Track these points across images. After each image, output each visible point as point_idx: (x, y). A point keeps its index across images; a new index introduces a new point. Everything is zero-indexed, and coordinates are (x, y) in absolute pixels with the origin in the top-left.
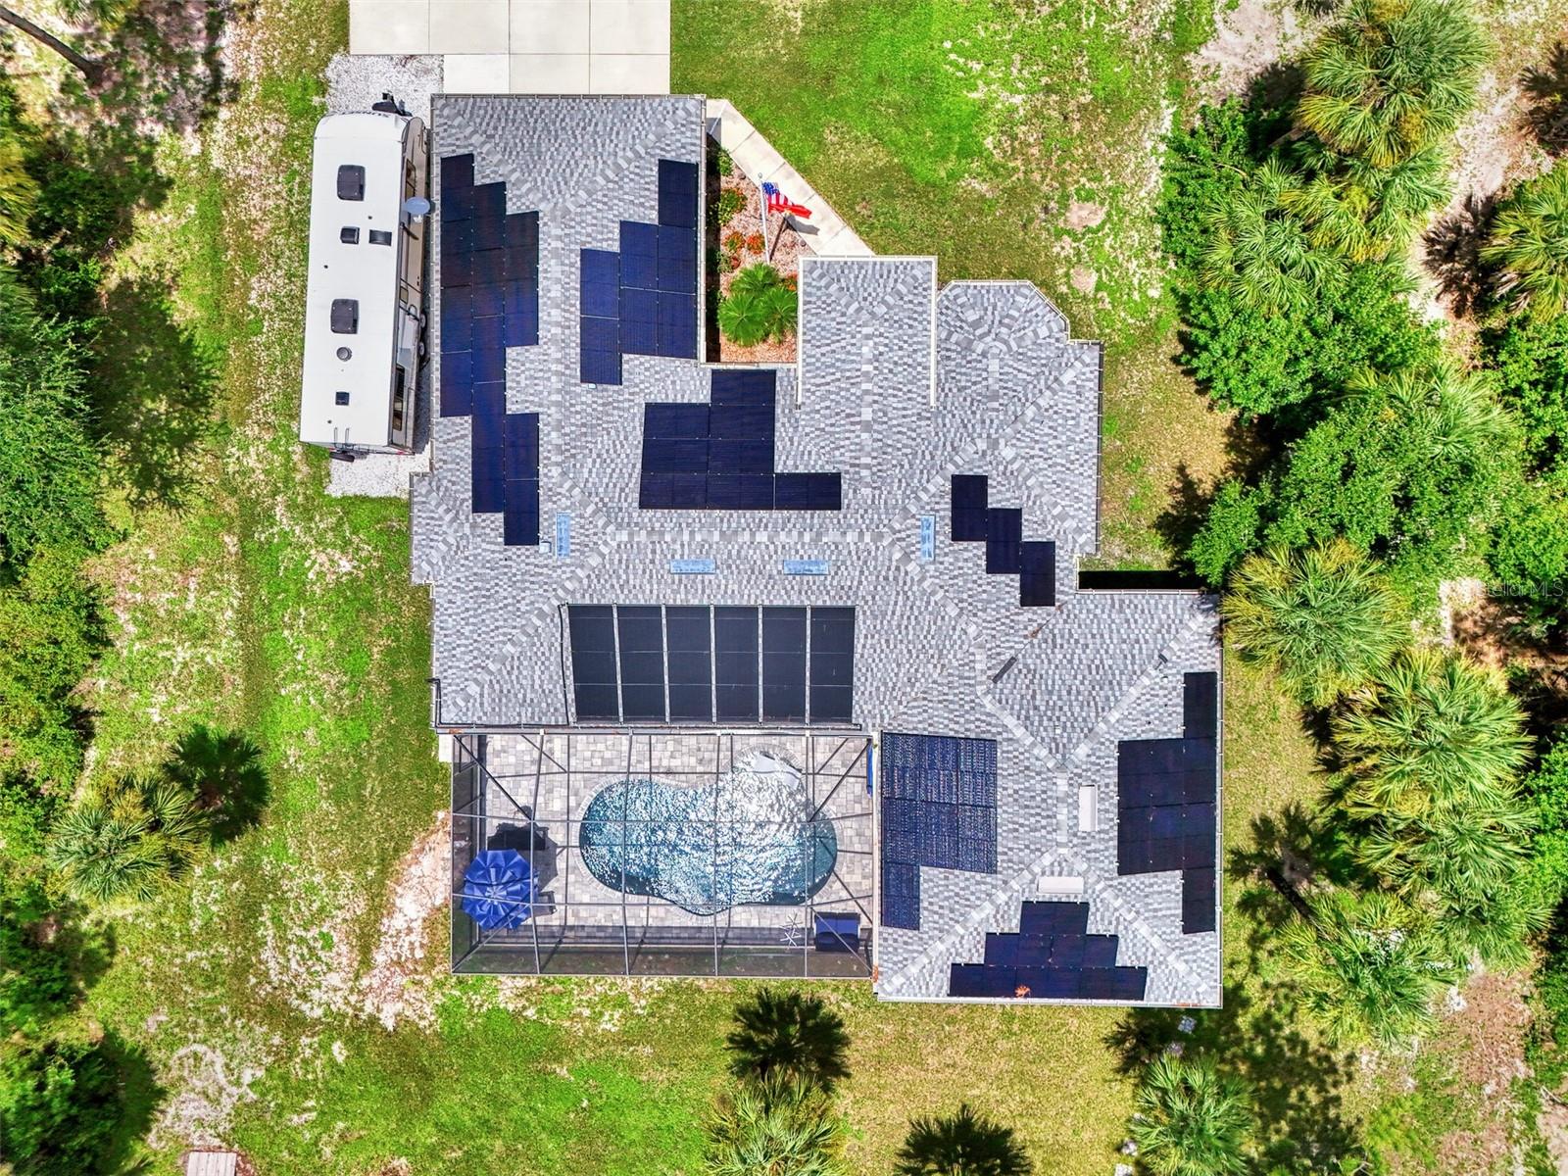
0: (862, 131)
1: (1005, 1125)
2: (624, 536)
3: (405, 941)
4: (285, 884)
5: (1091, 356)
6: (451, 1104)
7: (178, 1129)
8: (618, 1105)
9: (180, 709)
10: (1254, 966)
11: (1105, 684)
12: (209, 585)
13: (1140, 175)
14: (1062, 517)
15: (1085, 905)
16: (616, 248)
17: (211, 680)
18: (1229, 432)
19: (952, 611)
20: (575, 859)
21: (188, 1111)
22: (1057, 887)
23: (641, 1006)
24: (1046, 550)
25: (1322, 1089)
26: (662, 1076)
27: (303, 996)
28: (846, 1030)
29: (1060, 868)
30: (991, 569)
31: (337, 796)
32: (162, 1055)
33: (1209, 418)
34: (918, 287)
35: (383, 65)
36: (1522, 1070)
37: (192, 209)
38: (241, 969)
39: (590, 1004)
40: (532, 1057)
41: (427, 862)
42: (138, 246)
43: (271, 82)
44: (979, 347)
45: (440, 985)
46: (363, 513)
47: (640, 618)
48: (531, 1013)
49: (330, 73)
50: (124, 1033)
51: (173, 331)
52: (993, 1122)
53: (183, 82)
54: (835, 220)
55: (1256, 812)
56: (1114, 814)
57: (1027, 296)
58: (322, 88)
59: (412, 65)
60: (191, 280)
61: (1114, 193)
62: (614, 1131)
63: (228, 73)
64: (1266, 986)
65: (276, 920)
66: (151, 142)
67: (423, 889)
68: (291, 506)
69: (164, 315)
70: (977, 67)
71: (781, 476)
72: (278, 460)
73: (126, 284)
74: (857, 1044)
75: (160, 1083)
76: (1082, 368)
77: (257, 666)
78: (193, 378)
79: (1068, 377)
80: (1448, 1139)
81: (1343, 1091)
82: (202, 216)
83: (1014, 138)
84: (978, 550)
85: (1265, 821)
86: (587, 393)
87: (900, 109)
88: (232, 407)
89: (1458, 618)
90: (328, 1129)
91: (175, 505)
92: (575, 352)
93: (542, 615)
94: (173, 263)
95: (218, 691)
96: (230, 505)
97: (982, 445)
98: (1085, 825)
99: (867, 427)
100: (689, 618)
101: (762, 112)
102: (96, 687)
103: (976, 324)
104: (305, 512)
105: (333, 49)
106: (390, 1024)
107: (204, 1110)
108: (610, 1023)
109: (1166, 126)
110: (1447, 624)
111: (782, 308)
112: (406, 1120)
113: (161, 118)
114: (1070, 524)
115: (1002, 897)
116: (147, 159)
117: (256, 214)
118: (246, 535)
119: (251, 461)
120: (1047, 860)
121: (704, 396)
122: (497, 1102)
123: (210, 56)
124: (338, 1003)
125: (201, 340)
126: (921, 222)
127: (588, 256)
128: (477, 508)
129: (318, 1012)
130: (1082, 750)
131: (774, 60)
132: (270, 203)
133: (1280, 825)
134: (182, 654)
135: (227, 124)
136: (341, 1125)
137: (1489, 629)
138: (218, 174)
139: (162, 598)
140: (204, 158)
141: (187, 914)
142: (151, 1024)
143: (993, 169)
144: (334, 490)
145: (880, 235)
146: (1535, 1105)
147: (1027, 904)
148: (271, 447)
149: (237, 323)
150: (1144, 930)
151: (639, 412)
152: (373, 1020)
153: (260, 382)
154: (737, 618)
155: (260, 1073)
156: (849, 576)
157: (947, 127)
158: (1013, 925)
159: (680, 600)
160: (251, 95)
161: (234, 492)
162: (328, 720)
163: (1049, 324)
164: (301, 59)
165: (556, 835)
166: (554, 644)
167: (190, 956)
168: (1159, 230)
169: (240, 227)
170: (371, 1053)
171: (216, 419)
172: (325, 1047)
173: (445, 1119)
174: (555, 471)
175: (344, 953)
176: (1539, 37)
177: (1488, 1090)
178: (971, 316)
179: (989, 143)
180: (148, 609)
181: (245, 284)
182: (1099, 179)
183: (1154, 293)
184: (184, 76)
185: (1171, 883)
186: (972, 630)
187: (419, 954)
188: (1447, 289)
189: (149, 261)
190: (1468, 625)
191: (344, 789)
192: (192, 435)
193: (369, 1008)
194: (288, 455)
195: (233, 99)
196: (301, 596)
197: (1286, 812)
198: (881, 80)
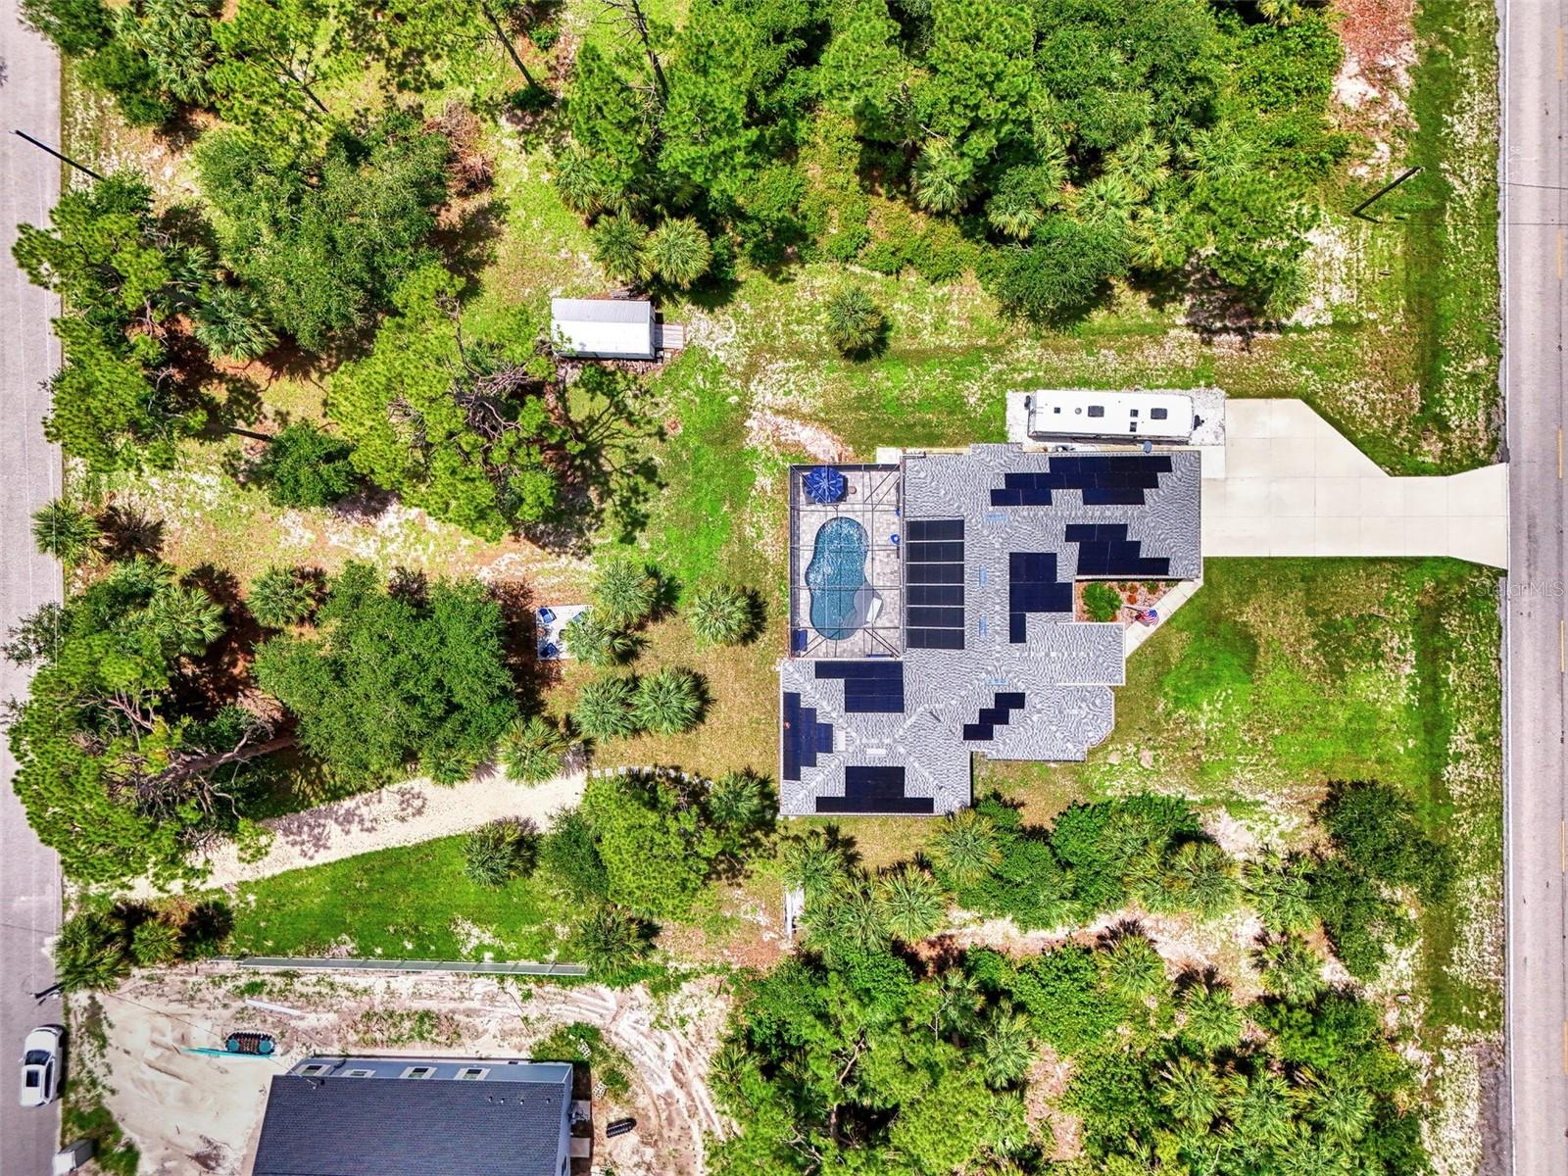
0: (1187, 650)
1: (707, 720)
2: (997, 546)
3: (788, 431)
4: (815, 372)
5: (1079, 757)
6: (710, 455)
7: (694, 320)
8: (710, 535)
9: (900, 318)
10: (785, 838)
11: (930, 762)
12: (961, 330)
13: (1166, 786)
14: (1004, 743)
15: (831, 751)
16: (1128, 539)
17: (914, 333)
18: (1041, 827)
19: (963, 693)
20: (832, 515)
21: (703, 325)
22: (840, 739)
23: (758, 546)
24: (988, 736)
25: (725, 871)
26: (725, 556)
27: (760, 381)
28: (751, 645)
29: (849, 740)
30: (982, 711)
31: (859, 397)
32: (730, 311)
33: (1048, 818)
34: (1110, 678)
35: (1220, 416)
36: (735, 967)
37: (1149, 320)
38: (773, 350)
39: (758, 522)
40: (732, 494)
41: (828, 442)
42: (1130, 293)
43: (1212, 360)
44: (1083, 705)
45: (767, 448)
46: (998, 408)
47: (958, 552)
48: (754, 493)
49: (1216, 390)
50: (741, 292)
51: (1087, 311)
52: (708, 715)
53: (1211, 316)
54: (1144, 638)
55: (858, 839)
56: (872, 764)
57: (1107, 729)
58: (1209, 386)
59: (1220, 430)
60: (1113, 320)
61: (1158, 773)
62: (697, 532)
63: (1216, 339)
64: (775, 844)
65: (798, 368)
66: (1182, 301)
67: (814, 441)
68: (1001, 372)
69: (1096, 307)
70: (1219, 706)
71: (1024, 617)
72: (1024, 365)
73: (1111, 288)
74: (744, 650)
75: (716, 310)
76: (1074, 752)
77: (921, 357)
78: (1065, 321)
79: (1070, 745)
80: (701, 933)
81: (724, 881)
82: (1146, 325)
83: (1184, 724)
84: (991, 705)
85: (854, 844)
86: (1061, 528)
87: (1198, 668)
88: (1049, 341)
89: (951, 937)
90: (696, 395)
91: (1001, 314)
92: (1080, 522)
93: (959, 507)
94: (1121, 311)
95: (909, 337)
96: (1001, 341)
97: (1039, 706)
98: (869, 751)
99: (1047, 655)
100: (958, 574)
101: (1197, 603)
102: (911, 277)
103: (1094, 704)
104: (999, 379)
105: (1228, 391)
106: (747, 424)
107: (703, 333)
108: (750, 532)
109: (1189, 798)
110: (948, 932)
111: (1101, 613)
112: (700, 433)
113: (1193, 305)
114: (1001, 747)
115: (834, 715)
116: (1173, 299)
117: (1146, 352)
118: (986, 349)
119: (1023, 351)
120: (854, 734)
121: (1060, 579)
122: (710, 477)
123: (1225, 330)
124: (756, 399)
125: (1084, 325)
126: (1142, 679)
127: (1124, 527)
128: (1007, 476)
129: (753, 389)
130: (902, 750)
131: (1223, 607)
132: (1151, 360)
133: (852, 851)
134: (928, 319)
135: (1191, 338)
136: (697, 400)
137: (946, 951)
138: (1166, 333)
139: (955, 308)
140: (1175, 326)
141: (799, 323)
142: (745, 305)
143: (1169, 714)
144: (1009, 394)
145: (1136, 661)
146: (719, 973)
147: (831, 726)
148: (1031, 362)
149: (1092, 343)
150: (819, 778)
151: (1052, 550)
152: (749, 416)
153: (1063, 356)
154: (958, 595)
155: (722, 360)
156: (980, 647)
157: (1189, 692)
158: (820, 720)
159: (967, 570)
160: (1205, 350)
161: (1008, 342)
162: (896, 392)
163: (1094, 737)
164: (1223, 375)
165: (842, 506)
166: (946, 513)
167: (779, 325)
168: (1139, 794)
169: (1140, 345)
170: (733, 415)
171: (1044, 333)
172: (736, 392)
173: (702, 451)
174: (1025, 514)
175: (782, 402)
176: (1234, 974)
177: (725, 952)
178: (1098, 701)
179: (1182, 712)
180: (949, 300)
181: (1111, 348)
182: (1164, 765)
183: (1109, 792)
184: (1214, 317)
185: (839, 790)
186: (953, 702)
187: (783, 439)
188: (1111, 931)
189: (1123, 299)
190: (948, 941)
191: (863, 402)
192: (1036, 322)
193: (755, 414)
194: (1026, 370)
195: (1203, 341)
196: (956, 378)
197: (858, 853)
198: (1212, 659)
